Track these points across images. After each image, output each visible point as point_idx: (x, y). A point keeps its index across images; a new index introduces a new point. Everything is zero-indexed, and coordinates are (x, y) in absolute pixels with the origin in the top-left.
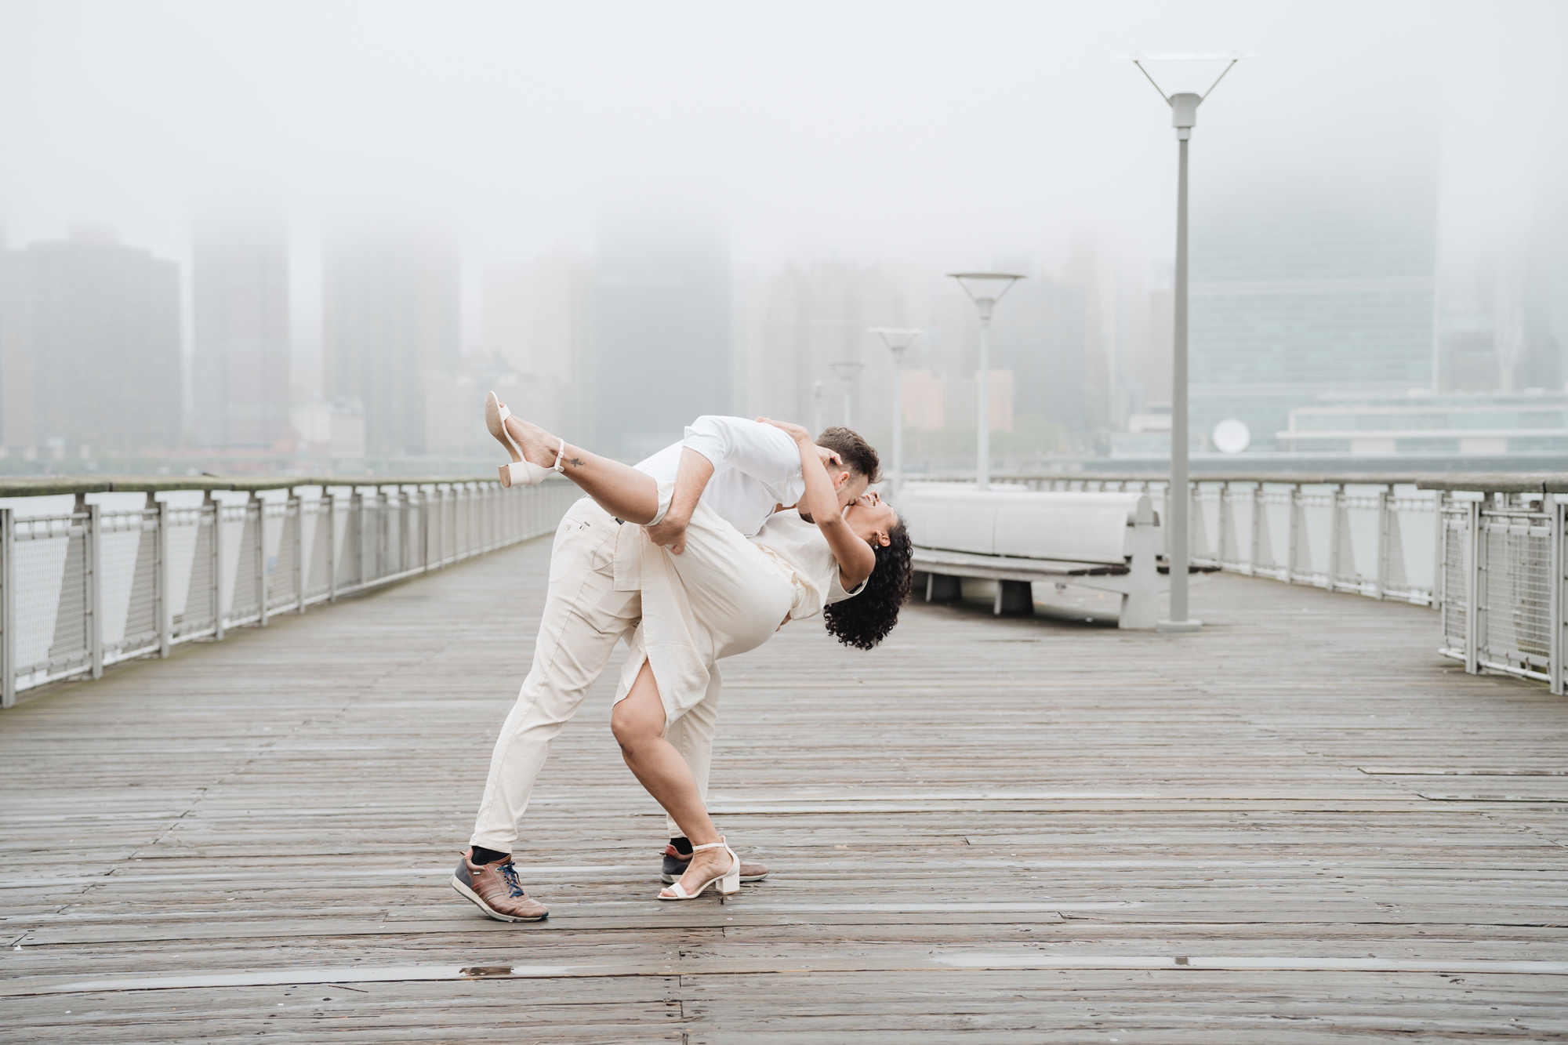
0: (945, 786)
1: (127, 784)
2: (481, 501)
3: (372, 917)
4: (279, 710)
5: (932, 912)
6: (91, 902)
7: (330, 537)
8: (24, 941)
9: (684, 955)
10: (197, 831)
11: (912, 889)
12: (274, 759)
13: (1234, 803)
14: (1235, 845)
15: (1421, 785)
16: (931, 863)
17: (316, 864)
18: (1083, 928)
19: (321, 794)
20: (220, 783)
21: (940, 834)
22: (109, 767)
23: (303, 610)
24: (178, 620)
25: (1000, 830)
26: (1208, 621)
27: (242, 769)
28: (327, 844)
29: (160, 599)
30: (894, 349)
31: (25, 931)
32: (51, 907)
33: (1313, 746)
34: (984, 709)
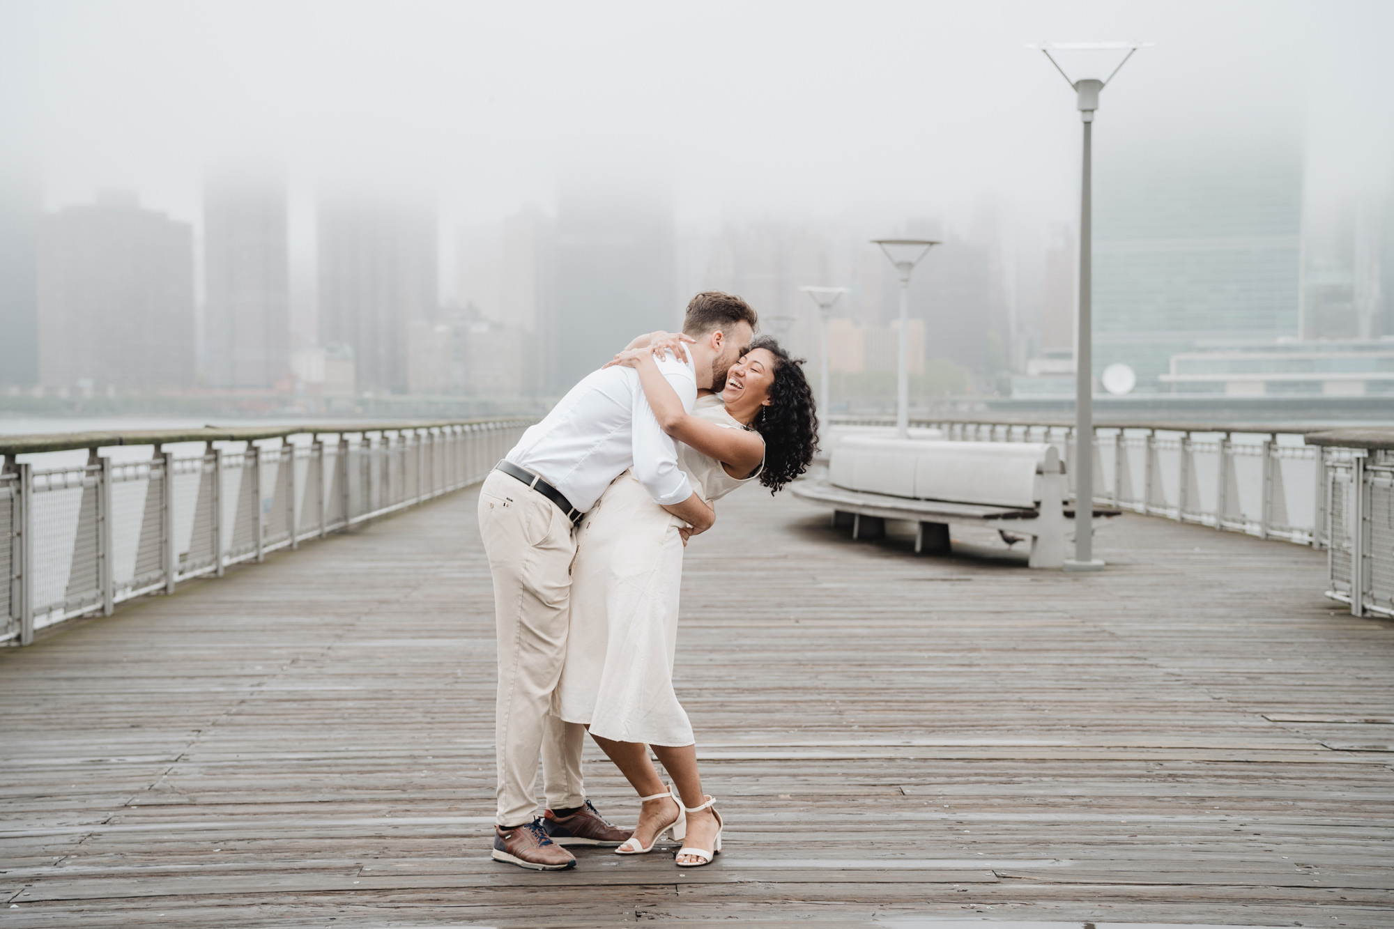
0: (878, 731)
1: (129, 725)
2: (455, 443)
3: (348, 870)
4: (269, 648)
5: (872, 870)
6: (87, 854)
7: (320, 479)
8: (21, 897)
9: (640, 916)
10: (189, 776)
11: (853, 843)
12: (264, 700)
13: (1148, 751)
14: (1154, 798)
15: (1323, 734)
16: (870, 815)
17: (298, 813)
18: (1017, 889)
19: (305, 737)
20: (214, 724)
21: (876, 783)
22: (113, 708)
23: (295, 546)
24: (183, 557)
25: (932, 780)
26: (1110, 560)
27: (234, 710)
28: (308, 791)
29: (166, 541)
30: (822, 306)
31: (23, 886)
32: (49, 859)
33: (1217, 691)
34: (911, 650)
